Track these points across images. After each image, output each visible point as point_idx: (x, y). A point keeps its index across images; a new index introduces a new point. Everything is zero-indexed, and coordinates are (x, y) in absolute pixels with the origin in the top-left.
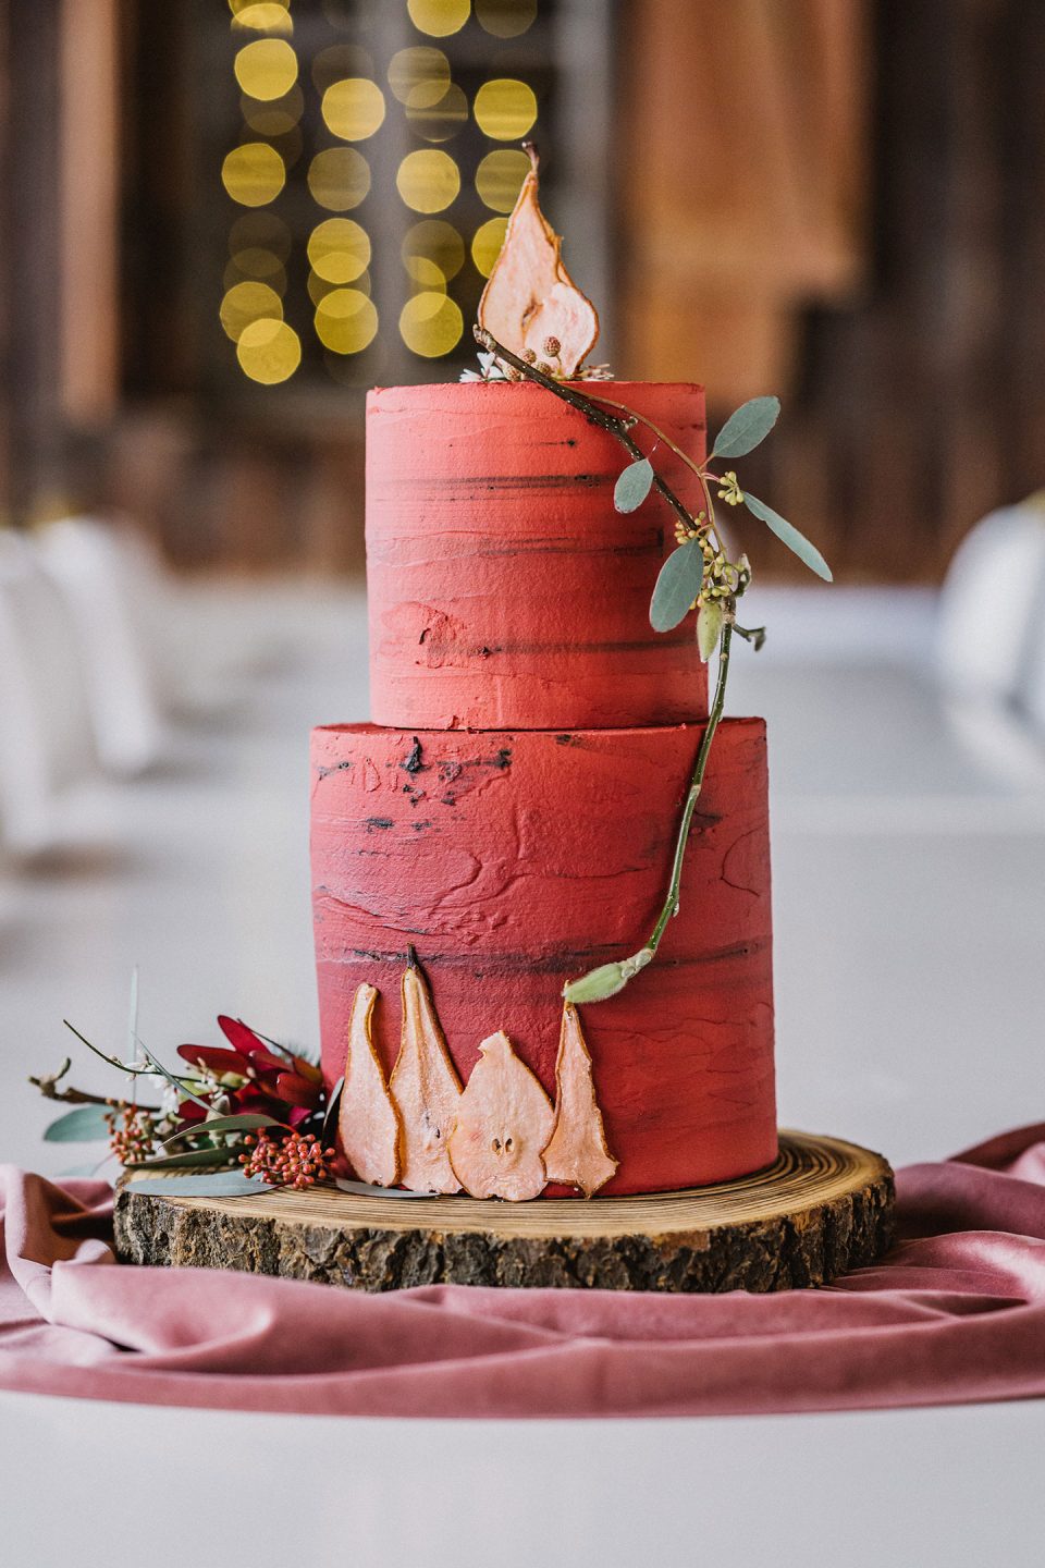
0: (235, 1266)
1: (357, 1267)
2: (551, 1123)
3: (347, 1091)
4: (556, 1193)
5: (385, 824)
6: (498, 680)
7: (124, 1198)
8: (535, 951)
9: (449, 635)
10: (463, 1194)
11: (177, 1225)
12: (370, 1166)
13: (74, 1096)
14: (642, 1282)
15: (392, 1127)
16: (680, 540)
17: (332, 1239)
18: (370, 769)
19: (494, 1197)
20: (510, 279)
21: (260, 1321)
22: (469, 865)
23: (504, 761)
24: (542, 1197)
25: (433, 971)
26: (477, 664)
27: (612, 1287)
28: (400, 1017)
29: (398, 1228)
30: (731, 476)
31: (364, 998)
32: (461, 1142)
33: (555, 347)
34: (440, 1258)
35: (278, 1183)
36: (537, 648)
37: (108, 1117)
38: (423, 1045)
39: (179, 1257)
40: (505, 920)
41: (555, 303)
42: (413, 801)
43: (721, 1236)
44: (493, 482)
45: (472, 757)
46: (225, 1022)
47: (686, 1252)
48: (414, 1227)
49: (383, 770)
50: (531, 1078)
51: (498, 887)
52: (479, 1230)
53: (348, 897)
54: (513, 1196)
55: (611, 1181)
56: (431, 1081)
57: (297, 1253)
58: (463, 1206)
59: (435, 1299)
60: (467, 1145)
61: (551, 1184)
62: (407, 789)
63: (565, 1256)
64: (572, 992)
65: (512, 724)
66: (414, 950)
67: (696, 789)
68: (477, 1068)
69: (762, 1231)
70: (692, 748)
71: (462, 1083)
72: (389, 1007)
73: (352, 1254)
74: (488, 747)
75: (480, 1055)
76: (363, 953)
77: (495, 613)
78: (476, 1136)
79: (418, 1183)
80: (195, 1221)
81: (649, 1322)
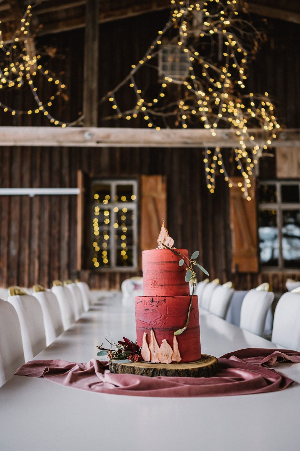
0: (129, 373)
1: (147, 374)
2: (172, 352)
3: (142, 348)
4: (173, 362)
5: (148, 310)
6: (163, 290)
7: (111, 364)
8: (170, 327)
9: (156, 283)
10: (160, 363)
11: (120, 367)
12: (146, 358)
13: (102, 349)
14: (188, 376)
15: (149, 353)
16: (188, 270)
17: (143, 369)
18: (145, 302)
19: (164, 363)
20: (161, 236)
21: (138, 382)
22: (160, 315)
23: (165, 300)
24: (171, 363)
25: (155, 330)
26: (160, 287)
27: (184, 376)
28: (150, 337)
29: (153, 368)
30: (195, 261)
31: (145, 334)
32: (160, 356)
33: (169, 245)
34: (159, 372)
35: (133, 361)
36: (168, 285)
37: (107, 352)
38: (154, 341)
39: (120, 372)
40: (165, 323)
41: (168, 239)
42: (152, 306)
43: (199, 369)
44: (162, 262)
45: (160, 300)
46: (124, 338)
47: (194, 371)
48: (155, 368)
49: (147, 302)
50: (169, 346)
51: (164, 318)
52: (165, 368)
53: (142, 320)
54: (167, 363)
55: (181, 361)
56: (155, 346)
57: (138, 372)
58: (160, 365)
59: (160, 378)
60: (160, 355)
61: (173, 361)
62: (151, 305)
63: (177, 372)
64: (175, 333)
65: (165, 296)
66: (152, 327)
67: (191, 304)
68: (162, 344)
69: (204, 368)
70: (190, 299)
71: (160, 347)
72: (149, 336)
73: (146, 372)
74: (163, 299)
75: (162, 342)
76: (144, 328)
77: (162, 280)
78: (162, 354)
79: (153, 361)
80: (123, 367)
81: (192, 382)
